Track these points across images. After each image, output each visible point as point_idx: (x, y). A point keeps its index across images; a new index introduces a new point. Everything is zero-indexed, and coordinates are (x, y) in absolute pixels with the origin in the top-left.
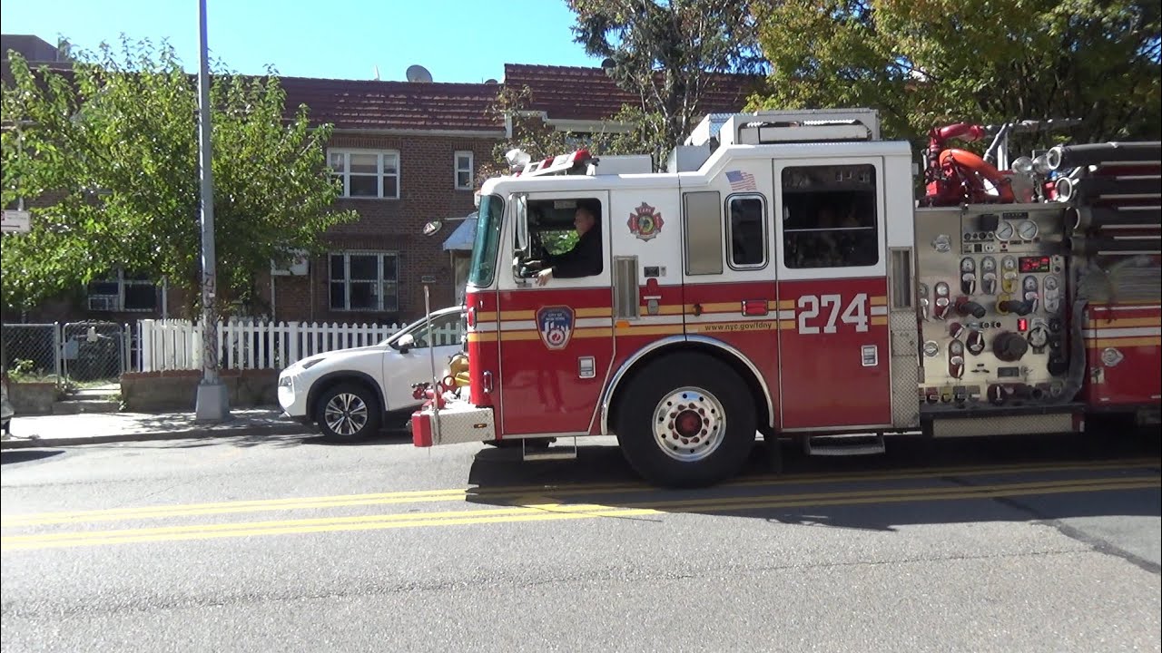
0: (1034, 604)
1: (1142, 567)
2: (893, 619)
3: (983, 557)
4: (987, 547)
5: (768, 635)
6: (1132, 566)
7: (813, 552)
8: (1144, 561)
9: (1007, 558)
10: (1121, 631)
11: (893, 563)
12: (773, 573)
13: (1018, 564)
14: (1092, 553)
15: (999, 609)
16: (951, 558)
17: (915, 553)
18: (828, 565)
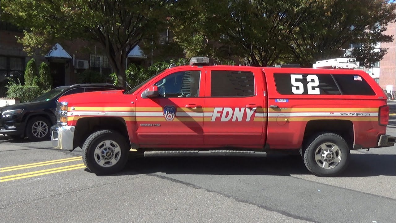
0: (135, 193)
1: (161, 178)
2: (92, 207)
3: (114, 183)
4: (114, 180)
5: (49, 221)
6: (159, 178)
7: (52, 191)
8: (162, 176)
9: (122, 182)
10: (161, 196)
11: (85, 189)
12: (40, 200)
13: (126, 183)
14: (147, 176)
15: (125, 197)
16: (104, 185)
17: (91, 185)
18: (61, 194)
